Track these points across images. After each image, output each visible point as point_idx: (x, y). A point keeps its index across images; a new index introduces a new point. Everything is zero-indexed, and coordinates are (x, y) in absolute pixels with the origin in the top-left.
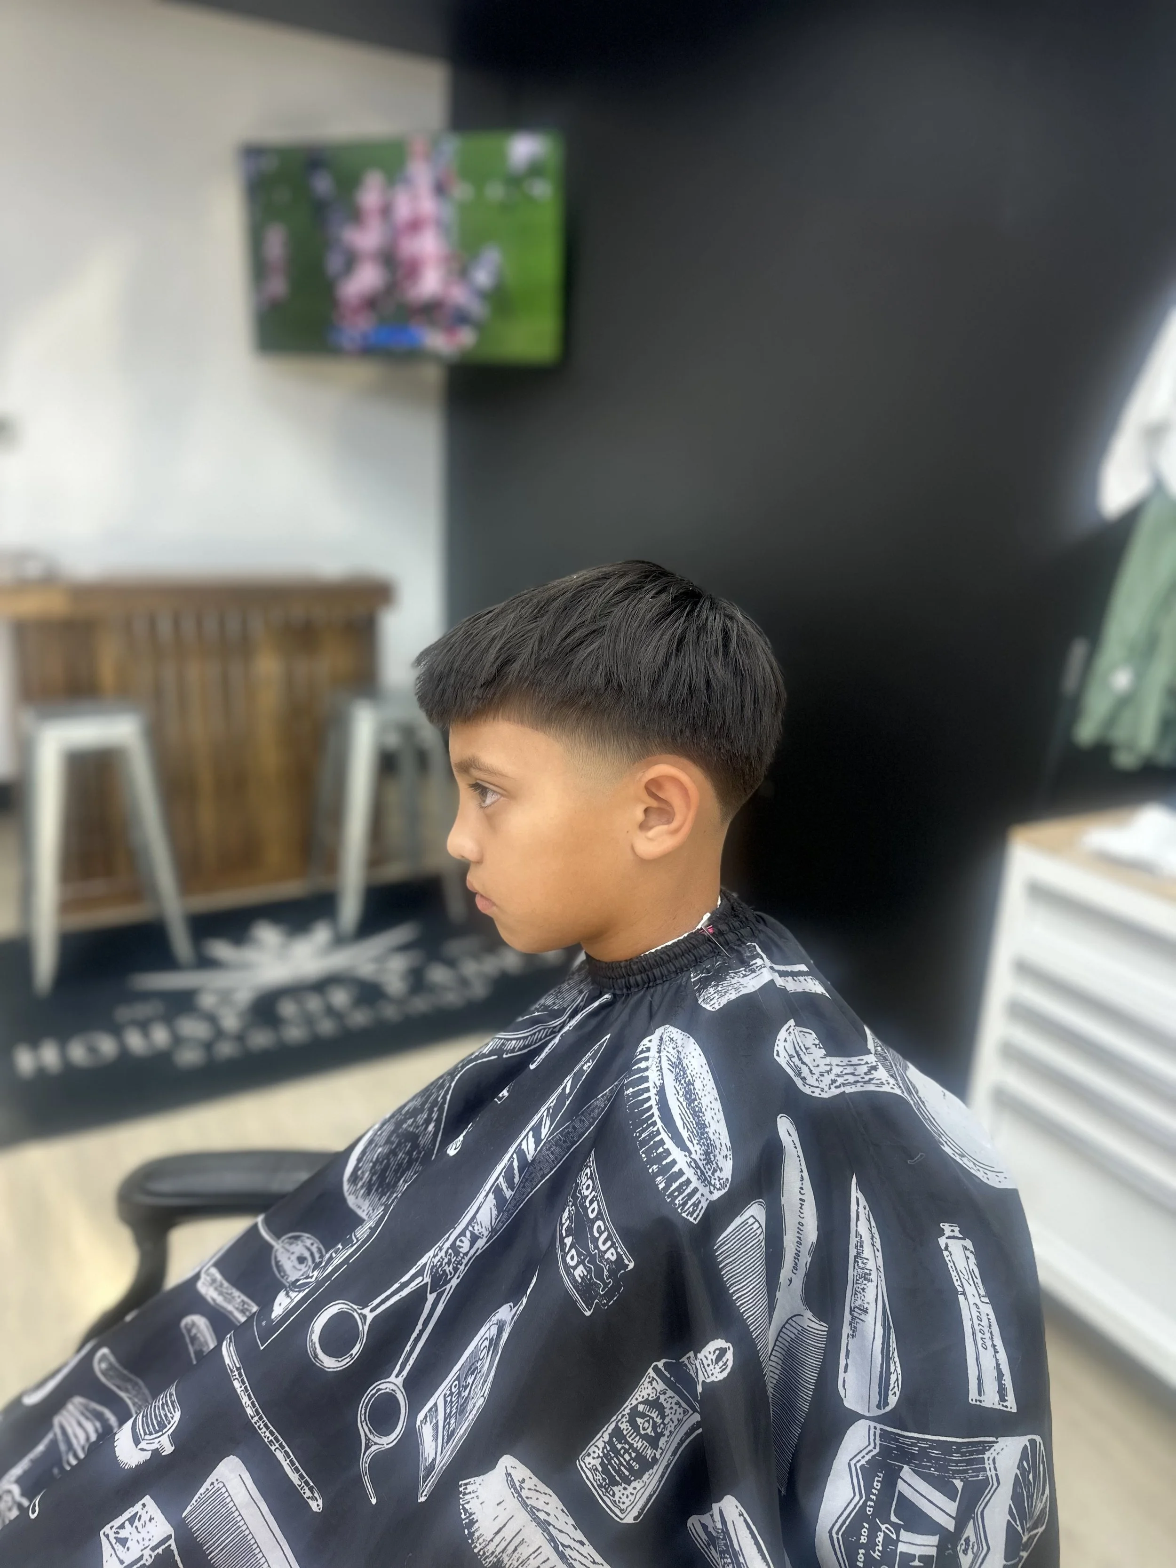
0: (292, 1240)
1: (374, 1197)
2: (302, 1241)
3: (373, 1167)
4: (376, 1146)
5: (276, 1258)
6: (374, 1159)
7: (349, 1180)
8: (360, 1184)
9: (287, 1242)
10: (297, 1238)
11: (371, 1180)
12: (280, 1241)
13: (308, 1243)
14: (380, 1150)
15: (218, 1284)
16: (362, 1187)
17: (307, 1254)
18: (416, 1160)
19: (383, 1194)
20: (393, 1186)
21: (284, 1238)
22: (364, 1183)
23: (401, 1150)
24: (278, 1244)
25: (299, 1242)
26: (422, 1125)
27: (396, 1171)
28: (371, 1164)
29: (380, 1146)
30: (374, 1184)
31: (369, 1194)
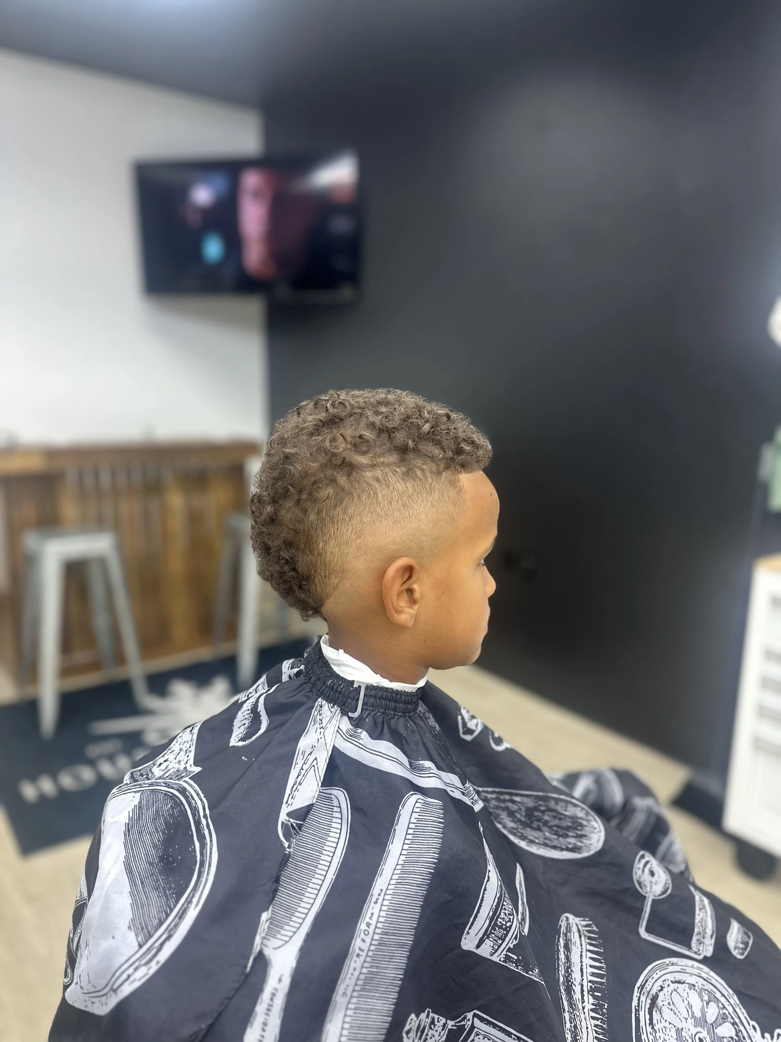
0: (642, 886)
1: (586, 831)
2: (640, 877)
3: (562, 836)
4: (546, 839)
5: (660, 895)
6: (556, 837)
7: (580, 853)
8: (579, 844)
9: (646, 889)
10: (640, 884)
11: (573, 836)
12: (647, 895)
13: (639, 872)
14: (547, 834)
15: (699, 937)
16: (582, 842)
17: (647, 870)
18: (547, 806)
19: (581, 825)
20: (574, 819)
21: (644, 894)
22: (578, 841)
23: (542, 819)
24: (649, 897)
25: (642, 880)
26: (517, 805)
27: (560, 819)
28: (561, 838)
29: (545, 835)
30: (577, 834)
31: (586, 836)
